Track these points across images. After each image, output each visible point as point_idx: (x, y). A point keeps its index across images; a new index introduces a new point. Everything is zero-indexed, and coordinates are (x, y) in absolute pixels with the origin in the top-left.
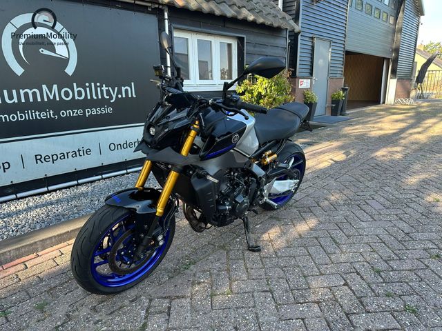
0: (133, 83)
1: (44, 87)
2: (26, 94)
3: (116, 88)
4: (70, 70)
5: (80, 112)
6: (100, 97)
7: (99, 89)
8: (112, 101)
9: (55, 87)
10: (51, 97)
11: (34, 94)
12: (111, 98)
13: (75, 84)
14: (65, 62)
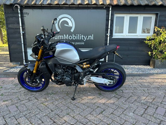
1: (65, 35)
2: (60, 37)
3: (86, 36)
4: (72, 30)
6: (80, 39)
7: (80, 36)
8: (84, 41)
9: (67, 35)
10: (66, 38)
11: (62, 37)
12: (84, 39)
13: (73, 35)
14: (71, 28)
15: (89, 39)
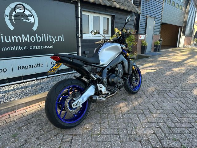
0: (63, 35)
1: (23, 35)
2: (15, 39)
3: (55, 37)
5: (39, 47)
6: (48, 41)
7: (47, 37)
8: (53, 43)
9: (28, 35)
10: (26, 40)
11: (18, 38)
12: (53, 41)
13: (37, 35)
14: (33, 24)
15: (59, 41)
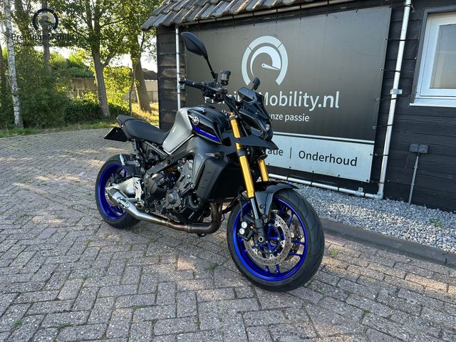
0: (338, 93)
3: (318, 97)
4: (279, 80)
5: (281, 117)
6: (300, 105)
7: (300, 97)
8: (310, 110)
9: (267, 94)
12: (311, 107)
13: (281, 92)
15: (325, 106)
